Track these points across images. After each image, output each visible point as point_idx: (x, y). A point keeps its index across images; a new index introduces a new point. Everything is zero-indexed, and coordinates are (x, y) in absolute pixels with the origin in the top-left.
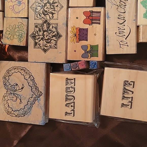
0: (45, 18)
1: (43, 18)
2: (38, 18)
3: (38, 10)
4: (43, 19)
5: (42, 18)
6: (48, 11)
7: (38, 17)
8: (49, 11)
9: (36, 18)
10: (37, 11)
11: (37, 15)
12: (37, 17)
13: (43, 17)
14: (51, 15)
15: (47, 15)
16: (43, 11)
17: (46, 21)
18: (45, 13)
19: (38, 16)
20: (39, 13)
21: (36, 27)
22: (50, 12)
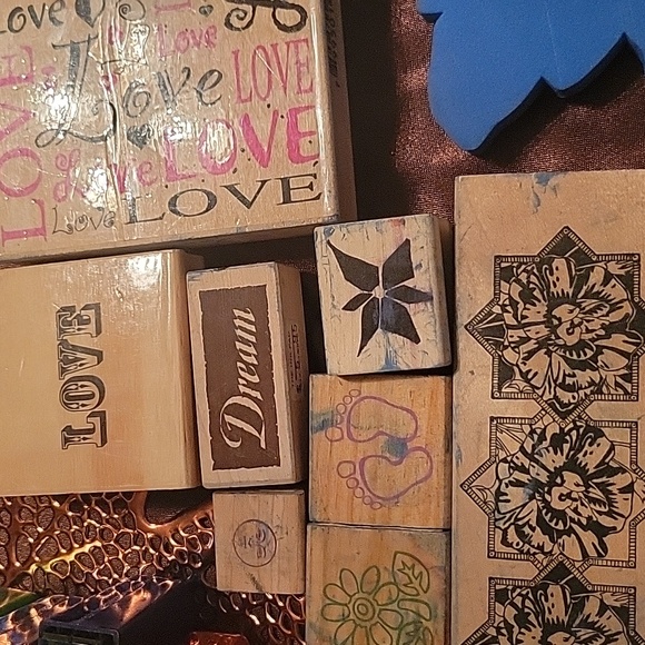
0: (556, 551)
1: (543, 553)
2: (510, 550)
3: (510, 506)
4: (540, 557)
5: (532, 551)
6: (570, 513)
7: (510, 545)
8: (576, 517)
9: (500, 547)
10: (504, 507)
11: (505, 532)
12: (504, 541)
13: (540, 548)
14: (589, 538)
15: (565, 537)
16: (539, 511)
17: (559, 573)
18: (553, 523)
19: (512, 536)
20: (517, 519)
21: (501, 597)
22: (584, 522)
